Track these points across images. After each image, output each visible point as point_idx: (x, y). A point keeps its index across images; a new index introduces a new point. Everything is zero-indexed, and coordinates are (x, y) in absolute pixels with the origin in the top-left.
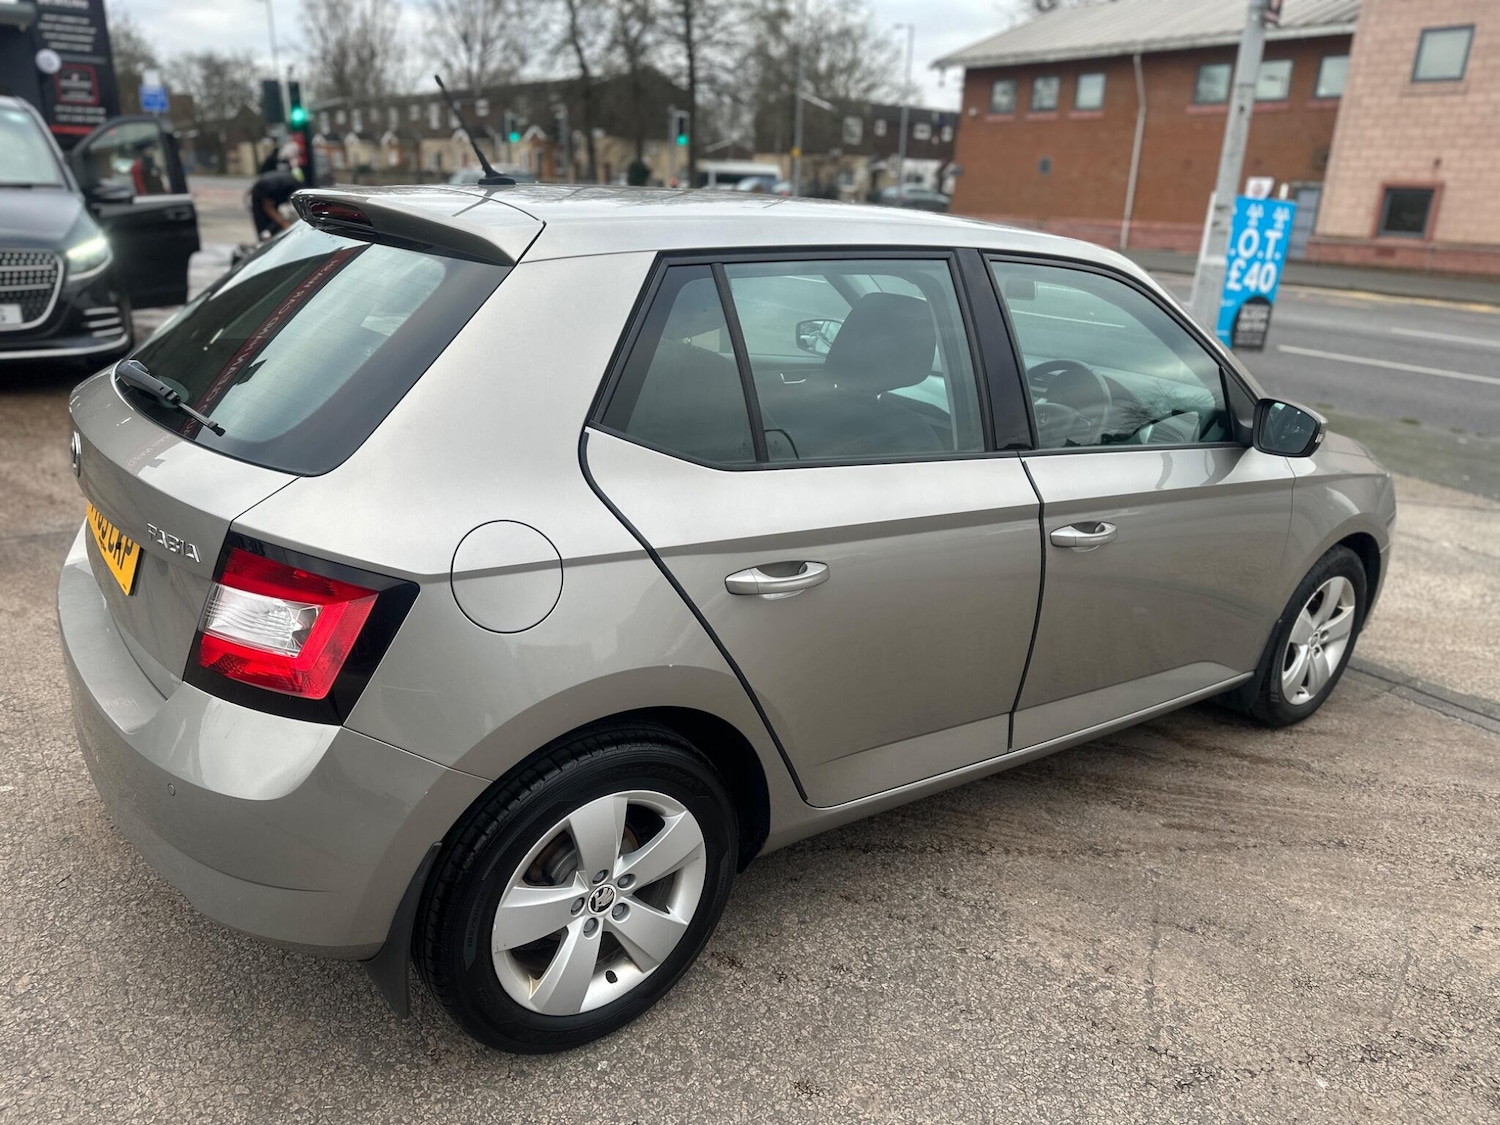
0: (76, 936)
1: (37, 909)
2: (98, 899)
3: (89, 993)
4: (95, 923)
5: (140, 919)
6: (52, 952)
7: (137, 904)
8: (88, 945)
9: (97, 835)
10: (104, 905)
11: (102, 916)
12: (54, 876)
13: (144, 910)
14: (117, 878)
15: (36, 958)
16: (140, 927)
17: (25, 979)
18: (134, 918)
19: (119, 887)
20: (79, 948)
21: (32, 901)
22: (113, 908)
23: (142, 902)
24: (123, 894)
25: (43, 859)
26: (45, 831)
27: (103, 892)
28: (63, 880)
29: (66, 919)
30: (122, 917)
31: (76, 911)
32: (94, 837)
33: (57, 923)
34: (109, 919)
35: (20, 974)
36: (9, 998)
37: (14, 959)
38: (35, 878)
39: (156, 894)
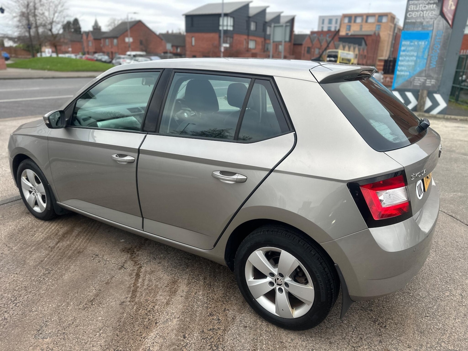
0: (430, 296)
1: (438, 312)
2: (420, 302)
3: (432, 282)
4: (424, 296)
5: (412, 290)
6: (438, 296)
7: (410, 293)
8: (427, 292)
9: (410, 326)
10: (419, 300)
11: (421, 297)
12: (430, 320)
13: (409, 291)
14: (412, 305)
15: (442, 297)
16: (413, 287)
17: (447, 294)
18: (413, 291)
19: (412, 302)
20: (430, 293)
21: (439, 316)
22: (417, 297)
23: (409, 293)
24: (412, 299)
25: (432, 330)
26: (427, 343)
27: (418, 304)
28: (428, 316)
29: (431, 303)
30: (416, 293)
31: (427, 303)
32: (411, 326)
33: (434, 304)
34: (419, 295)
35: (448, 296)
36: (452, 292)
37: (449, 301)
38: (437, 325)
39: (404, 293)
